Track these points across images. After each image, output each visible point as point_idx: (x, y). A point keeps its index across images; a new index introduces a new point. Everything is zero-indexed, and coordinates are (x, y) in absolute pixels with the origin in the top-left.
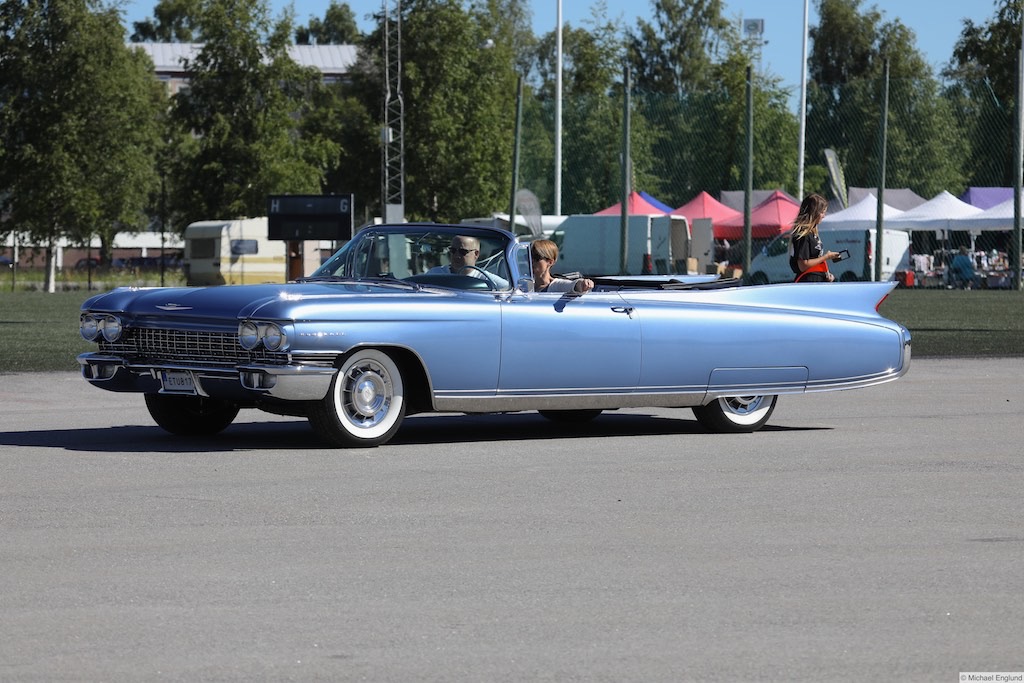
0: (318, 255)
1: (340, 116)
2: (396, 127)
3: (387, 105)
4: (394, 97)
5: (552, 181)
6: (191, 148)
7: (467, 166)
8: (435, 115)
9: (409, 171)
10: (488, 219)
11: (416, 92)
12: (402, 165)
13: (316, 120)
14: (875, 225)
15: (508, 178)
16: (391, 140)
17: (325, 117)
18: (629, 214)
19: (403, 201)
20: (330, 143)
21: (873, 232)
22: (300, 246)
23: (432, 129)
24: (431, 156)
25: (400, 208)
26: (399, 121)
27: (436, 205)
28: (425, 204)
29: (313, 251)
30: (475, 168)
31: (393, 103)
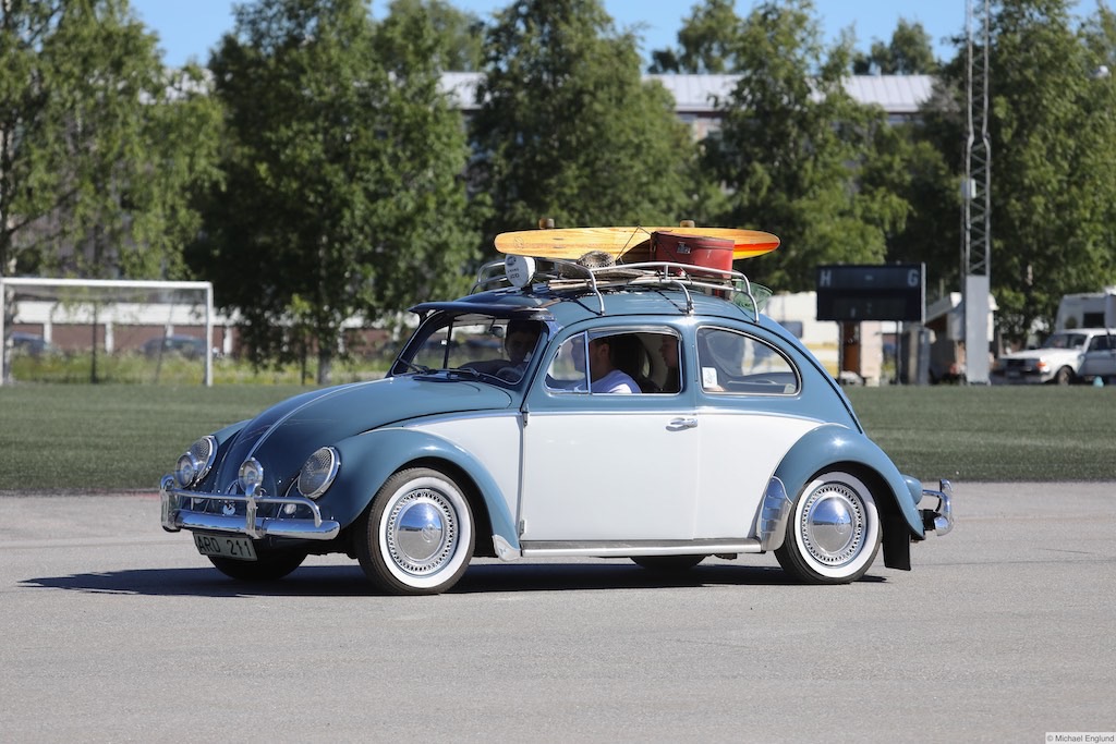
0: (879, 341)
1: (909, 165)
2: (980, 178)
3: (969, 150)
6: (721, 205)
7: (1071, 228)
9: (997, 232)
10: (1099, 295)
11: (1006, 135)
12: (988, 226)
13: (878, 171)
16: (974, 194)
17: (889, 167)
19: (988, 272)
20: (895, 199)
22: (856, 329)
23: (1026, 181)
24: (1025, 215)
25: (984, 281)
26: (985, 171)
27: (1030, 277)
28: (1017, 275)
29: (873, 334)
30: (1083, 230)
31: (977, 148)
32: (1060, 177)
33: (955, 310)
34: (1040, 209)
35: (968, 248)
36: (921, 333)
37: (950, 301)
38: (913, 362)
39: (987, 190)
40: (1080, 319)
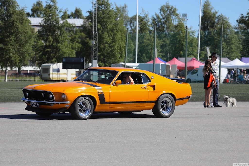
2: (95, 40)
3: (93, 34)
4: (95, 32)
7: (113, 50)
9: (99, 51)
10: (119, 64)
11: (100, 32)
16: (94, 43)
18: (155, 63)
19: (97, 59)
20: (78, 44)
23: (104, 41)
32: (111, 40)
34: (107, 47)
35: (93, 54)
36: (83, 71)
37: (89, 65)
39: (97, 42)
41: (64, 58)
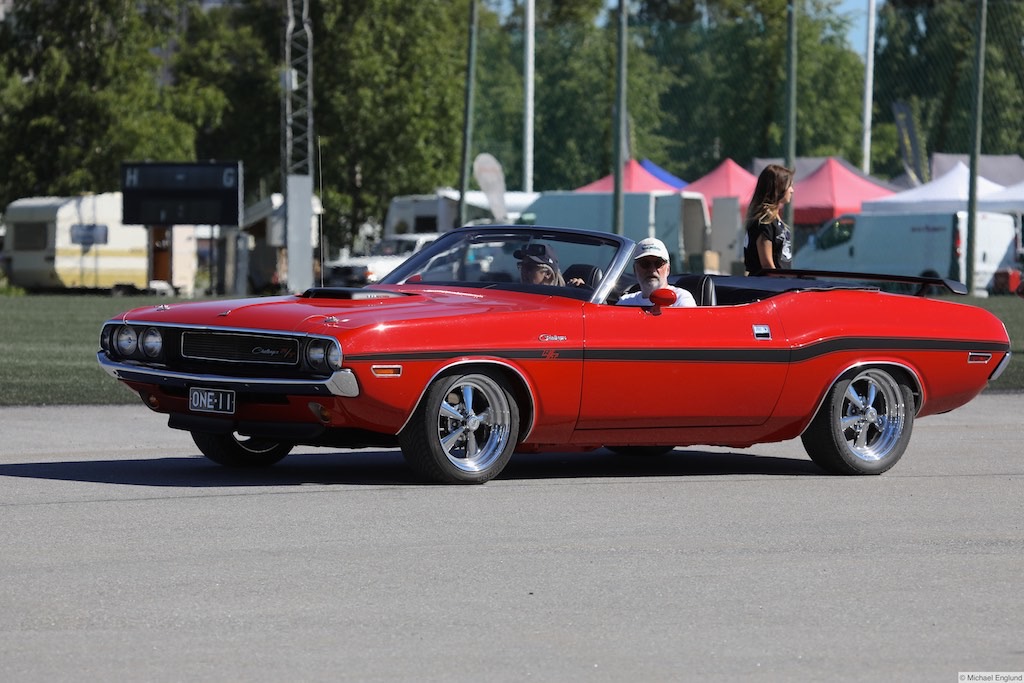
0: (192, 247)
1: (229, 54)
2: (301, 68)
3: (288, 36)
4: (299, 27)
5: (519, 145)
6: (20, 96)
7: (402, 123)
8: (357, 53)
9: (321, 128)
10: (432, 197)
11: (330, 21)
12: (311, 121)
13: (195, 58)
14: (966, 206)
15: (458, 141)
16: (295, 86)
17: (207, 55)
18: (624, 191)
19: (311, 171)
20: (210, 92)
21: (963, 216)
22: (167, 233)
23: (352, 73)
24: (351, 109)
25: (308, 181)
26: (306, 61)
27: (359, 177)
28: (345, 175)
29: (186, 240)
30: (413, 126)
31: (297, 34)
32: (389, 67)
33: (275, 213)
34: (368, 104)
35: (289, 145)
36: (238, 238)
37: (271, 203)
38: (230, 269)
39: (309, 81)
40: (411, 223)
41: (133, 166)
